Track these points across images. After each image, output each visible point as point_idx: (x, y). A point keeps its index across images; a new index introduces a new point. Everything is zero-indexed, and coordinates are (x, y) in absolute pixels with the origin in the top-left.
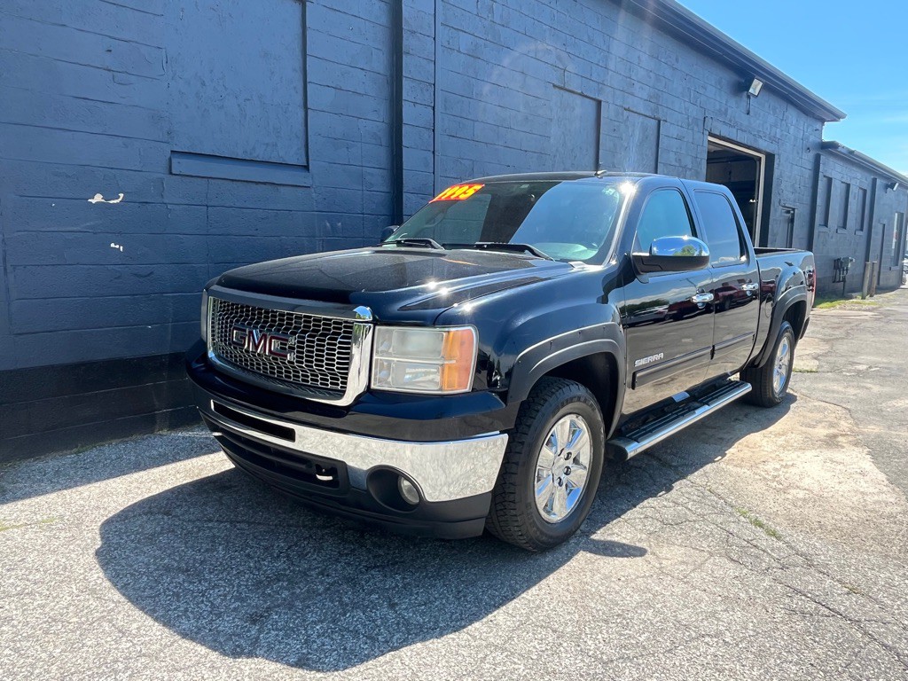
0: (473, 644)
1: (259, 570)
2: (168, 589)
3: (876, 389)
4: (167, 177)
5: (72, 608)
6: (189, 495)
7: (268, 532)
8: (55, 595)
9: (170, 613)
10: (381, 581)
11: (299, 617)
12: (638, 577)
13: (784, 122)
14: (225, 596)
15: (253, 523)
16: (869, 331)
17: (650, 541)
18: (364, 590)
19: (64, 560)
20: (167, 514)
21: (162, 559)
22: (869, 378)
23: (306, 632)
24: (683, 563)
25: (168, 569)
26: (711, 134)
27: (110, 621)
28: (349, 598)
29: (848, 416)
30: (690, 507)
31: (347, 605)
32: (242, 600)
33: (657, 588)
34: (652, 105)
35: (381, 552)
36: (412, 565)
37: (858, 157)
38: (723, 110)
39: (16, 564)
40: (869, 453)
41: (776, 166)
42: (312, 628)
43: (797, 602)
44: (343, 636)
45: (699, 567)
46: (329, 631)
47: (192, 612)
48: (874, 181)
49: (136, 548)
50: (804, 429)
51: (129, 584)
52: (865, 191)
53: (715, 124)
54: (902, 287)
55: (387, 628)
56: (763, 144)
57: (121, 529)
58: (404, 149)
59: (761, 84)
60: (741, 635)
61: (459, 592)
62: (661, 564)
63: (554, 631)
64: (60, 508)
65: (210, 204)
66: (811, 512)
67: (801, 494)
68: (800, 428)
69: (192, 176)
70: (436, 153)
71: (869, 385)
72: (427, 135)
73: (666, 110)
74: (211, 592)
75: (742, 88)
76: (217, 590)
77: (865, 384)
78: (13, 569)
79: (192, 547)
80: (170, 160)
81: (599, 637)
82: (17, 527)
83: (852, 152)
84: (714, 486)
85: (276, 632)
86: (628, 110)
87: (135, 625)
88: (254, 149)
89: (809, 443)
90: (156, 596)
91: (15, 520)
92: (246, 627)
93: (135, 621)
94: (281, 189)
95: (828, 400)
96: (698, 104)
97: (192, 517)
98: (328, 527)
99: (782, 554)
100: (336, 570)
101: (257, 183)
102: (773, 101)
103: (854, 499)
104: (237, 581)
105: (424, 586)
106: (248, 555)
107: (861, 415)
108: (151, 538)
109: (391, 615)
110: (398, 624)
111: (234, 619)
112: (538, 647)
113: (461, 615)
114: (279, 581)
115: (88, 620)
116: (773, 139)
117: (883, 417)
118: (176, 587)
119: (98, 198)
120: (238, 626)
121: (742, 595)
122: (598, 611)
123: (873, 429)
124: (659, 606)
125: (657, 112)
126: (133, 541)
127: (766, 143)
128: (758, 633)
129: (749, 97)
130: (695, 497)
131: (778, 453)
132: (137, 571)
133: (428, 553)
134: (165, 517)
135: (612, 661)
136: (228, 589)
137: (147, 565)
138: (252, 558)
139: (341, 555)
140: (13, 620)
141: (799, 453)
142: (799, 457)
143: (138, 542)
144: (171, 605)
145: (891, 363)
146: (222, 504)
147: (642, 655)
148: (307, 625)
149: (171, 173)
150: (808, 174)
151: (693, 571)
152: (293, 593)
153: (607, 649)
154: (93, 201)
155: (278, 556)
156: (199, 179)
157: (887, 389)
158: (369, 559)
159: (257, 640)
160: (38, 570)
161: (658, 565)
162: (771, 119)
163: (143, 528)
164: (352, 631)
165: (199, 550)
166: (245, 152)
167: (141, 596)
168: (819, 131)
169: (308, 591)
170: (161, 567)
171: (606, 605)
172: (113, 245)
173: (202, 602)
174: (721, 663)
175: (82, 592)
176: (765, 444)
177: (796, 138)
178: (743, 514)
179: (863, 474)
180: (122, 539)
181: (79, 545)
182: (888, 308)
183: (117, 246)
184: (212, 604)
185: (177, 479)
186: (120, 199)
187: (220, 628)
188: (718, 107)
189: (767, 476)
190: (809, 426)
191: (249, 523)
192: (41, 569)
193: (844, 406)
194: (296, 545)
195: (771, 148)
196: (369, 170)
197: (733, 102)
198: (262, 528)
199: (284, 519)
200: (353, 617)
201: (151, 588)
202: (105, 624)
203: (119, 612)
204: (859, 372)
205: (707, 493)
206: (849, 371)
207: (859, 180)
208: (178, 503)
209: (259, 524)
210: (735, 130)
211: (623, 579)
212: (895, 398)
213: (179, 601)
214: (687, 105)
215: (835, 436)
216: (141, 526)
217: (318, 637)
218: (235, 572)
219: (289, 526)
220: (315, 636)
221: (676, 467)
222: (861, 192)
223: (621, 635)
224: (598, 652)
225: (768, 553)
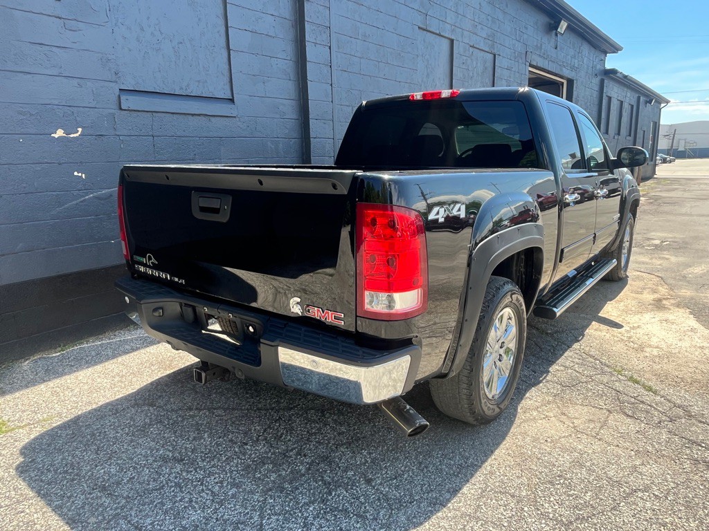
0: (449, 515)
1: (244, 454)
2: (169, 480)
3: (673, 259)
4: (118, 112)
5: (87, 507)
6: (166, 385)
7: (243, 417)
8: (69, 494)
9: (177, 504)
10: (352, 457)
11: (291, 500)
12: (560, 438)
13: (580, 55)
14: (221, 482)
15: (228, 408)
16: (649, 213)
17: (556, 403)
18: (339, 468)
19: (70, 458)
20: (152, 405)
21: (158, 450)
22: (665, 250)
23: (303, 515)
24: (590, 421)
25: (165, 460)
26: (531, 66)
27: (125, 518)
28: (330, 477)
29: (662, 282)
30: (577, 369)
31: (330, 484)
32: (237, 486)
33: (580, 447)
34: (490, 42)
35: (343, 429)
36: (373, 440)
37: (629, 80)
38: (539, 45)
39: (28, 466)
40: (691, 313)
41: (574, 89)
42: (306, 510)
43: (697, 453)
44: (335, 516)
45: (604, 424)
46: (322, 512)
47: (196, 502)
48: (639, 98)
49: (132, 441)
50: (634, 295)
51: (134, 478)
52: (632, 106)
53: (534, 56)
54: (655, 176)
55: (371, 504)
56: (567, 73)
57: (114, 423)
58: (309, 82)
59: (566, 24)
60: (666, 488)
61: (420, 463)
62: (573, 423)
63: (513, 496)
64: (56, 406)
65: (155, 134)
66: (669, 367)
67: (655, 352)
68: (632, 295)
69: (139, 111)
70: (333, 85)
71: (667, 256)
72: (326, 70)
73: (499, 46)
74: (208, 479)
75: (552, 27)
76: (213, 478)
77: (664, 256)
78: (26, 471)
79: (181, 436)
80: (119, 97)
81: (552, 499)
82: (22, 427)
83: (626, 77)
84: (587, 349)
85: (276, 517)
86: (473, 47)
87: (149, 521)
88: (188, 85)
89: (642, 308)
90: (159, 489)
91: (19, 420)
92: (248, 513)
93: (147, 516)
94: (213, 119)
95: (642, 270)
96: (522, 41)
97: (174, 407)
98: (292, 408)
99: (665, 408)
100: (310, 450)
101: (193, 115)
102: (573, 39)
103: (697, 353)
104: (228, 467)
105: (389, 460)
106: (231, 441)
107: (672, 282)
108: (143, 430)
109: (371, 491)
110: (379, 499)
111: (235, 506)
112: (505, 513)
113: (429, 486)
114: (264, 464)
115: (104, 518)
116: (573, 68)
117: (688, 282)
118: (176, 478)
119: (60, 133)
120: (240, 513)
121: (650, 449)
122: (541, 473)
123: (687, 292)
124: (588, 464)
125: (494, 49)
126: (128, 434)
127: (568, 72)
128: (678, 484)
129: (556, 35)
130: (577, 360)
131: (623, 317)
132: (138, 464)
133: (382, 427)
134: (151, 408)
135: (571, 522)
136: (222, 476)
137: (146, 456)
138: (236, 443)
139: (311, 435)
140: (35, 524)
141: (639, 316)
142: (640, 319)
143: (133, 435)
144: (176, 496)
145: (675, 238)
146: (197, 392)
147: (594, 515)
148: (302, 507)
149: (121, 109)
150: (595, 94)
151: (601, 427)
152: (279, 475)
153: (562, 511)
154: (56, 136)
155: (258, 440)
156: (144, 113)
157: (681, 259)
158: (335, 436)
159: (261, 527)
160: (49, 470)
161: (571, 425)
162: (571, 52)
163: (134, 421)
164: (341, 511)
165: (188, 439)
166: (181, 88)
167: (147, 490)
168: (603, 61)
169: (292, 472)
170: (158, 458)
171: (546, 467)
172: (76, 173)
173: (203, 490)
174: (661, 517)
175: (93, 489)
176: (611, 310)
177: (588, 66)
178: (619, 373)
179: (692, 330)
180: (117, 432)
181: (81, 442)
182: (654, 194)
183: (80, 174)
184: (212, 492)
185: (152, 371)
186: (79, 133)
187: (226, 517)
188: (535, 44)
189: (623, 338)
190: (638, 293)
191: (225, 410)
192: (52, 469)
193: (656, 274)
194: (269, 427)
195: (570, 75)
196: (281, 101)
197: (545, 39)
198: (237, 413)
199: (253, 403)
200: (339, 496)
201: (154, 480)
202: (121, 522)
203: (131, 509)
204: (656, 246)
205: (584, 356)
206: (649, 246)
207: (629, 98)
208: (159, 394)
209: (233, 409)
210: (547, 62)
211: (549, 440)
212: (690, 266)
213: (182, 492)
214: (514, 41)
215: (660, 300)
216: (131, 418)
217: (314, 518)
218: (224, 459)
219: (258, 409)
220: (310, 518)
221: (552, 335)
222: (630, 106)
223: (569, 495)
224: (557, 515)
225: (654, 407)
